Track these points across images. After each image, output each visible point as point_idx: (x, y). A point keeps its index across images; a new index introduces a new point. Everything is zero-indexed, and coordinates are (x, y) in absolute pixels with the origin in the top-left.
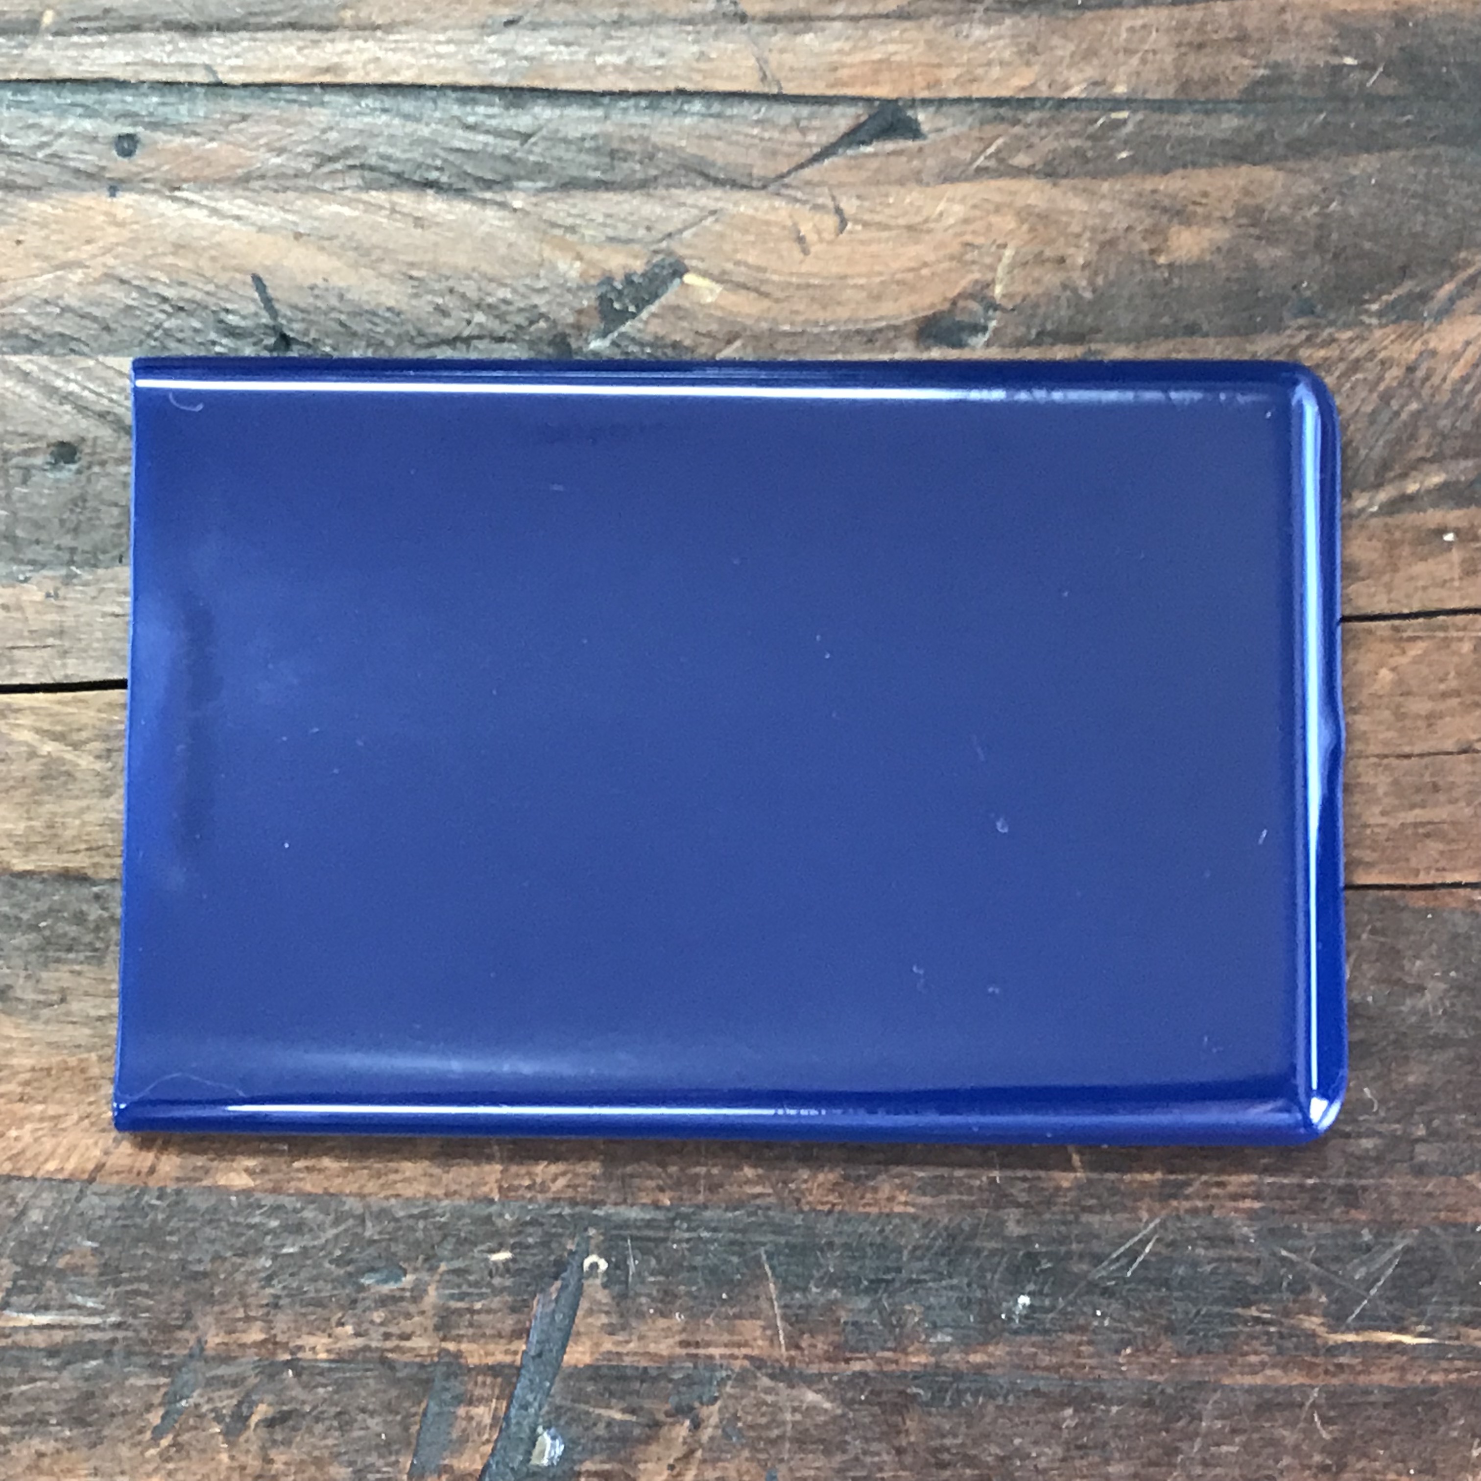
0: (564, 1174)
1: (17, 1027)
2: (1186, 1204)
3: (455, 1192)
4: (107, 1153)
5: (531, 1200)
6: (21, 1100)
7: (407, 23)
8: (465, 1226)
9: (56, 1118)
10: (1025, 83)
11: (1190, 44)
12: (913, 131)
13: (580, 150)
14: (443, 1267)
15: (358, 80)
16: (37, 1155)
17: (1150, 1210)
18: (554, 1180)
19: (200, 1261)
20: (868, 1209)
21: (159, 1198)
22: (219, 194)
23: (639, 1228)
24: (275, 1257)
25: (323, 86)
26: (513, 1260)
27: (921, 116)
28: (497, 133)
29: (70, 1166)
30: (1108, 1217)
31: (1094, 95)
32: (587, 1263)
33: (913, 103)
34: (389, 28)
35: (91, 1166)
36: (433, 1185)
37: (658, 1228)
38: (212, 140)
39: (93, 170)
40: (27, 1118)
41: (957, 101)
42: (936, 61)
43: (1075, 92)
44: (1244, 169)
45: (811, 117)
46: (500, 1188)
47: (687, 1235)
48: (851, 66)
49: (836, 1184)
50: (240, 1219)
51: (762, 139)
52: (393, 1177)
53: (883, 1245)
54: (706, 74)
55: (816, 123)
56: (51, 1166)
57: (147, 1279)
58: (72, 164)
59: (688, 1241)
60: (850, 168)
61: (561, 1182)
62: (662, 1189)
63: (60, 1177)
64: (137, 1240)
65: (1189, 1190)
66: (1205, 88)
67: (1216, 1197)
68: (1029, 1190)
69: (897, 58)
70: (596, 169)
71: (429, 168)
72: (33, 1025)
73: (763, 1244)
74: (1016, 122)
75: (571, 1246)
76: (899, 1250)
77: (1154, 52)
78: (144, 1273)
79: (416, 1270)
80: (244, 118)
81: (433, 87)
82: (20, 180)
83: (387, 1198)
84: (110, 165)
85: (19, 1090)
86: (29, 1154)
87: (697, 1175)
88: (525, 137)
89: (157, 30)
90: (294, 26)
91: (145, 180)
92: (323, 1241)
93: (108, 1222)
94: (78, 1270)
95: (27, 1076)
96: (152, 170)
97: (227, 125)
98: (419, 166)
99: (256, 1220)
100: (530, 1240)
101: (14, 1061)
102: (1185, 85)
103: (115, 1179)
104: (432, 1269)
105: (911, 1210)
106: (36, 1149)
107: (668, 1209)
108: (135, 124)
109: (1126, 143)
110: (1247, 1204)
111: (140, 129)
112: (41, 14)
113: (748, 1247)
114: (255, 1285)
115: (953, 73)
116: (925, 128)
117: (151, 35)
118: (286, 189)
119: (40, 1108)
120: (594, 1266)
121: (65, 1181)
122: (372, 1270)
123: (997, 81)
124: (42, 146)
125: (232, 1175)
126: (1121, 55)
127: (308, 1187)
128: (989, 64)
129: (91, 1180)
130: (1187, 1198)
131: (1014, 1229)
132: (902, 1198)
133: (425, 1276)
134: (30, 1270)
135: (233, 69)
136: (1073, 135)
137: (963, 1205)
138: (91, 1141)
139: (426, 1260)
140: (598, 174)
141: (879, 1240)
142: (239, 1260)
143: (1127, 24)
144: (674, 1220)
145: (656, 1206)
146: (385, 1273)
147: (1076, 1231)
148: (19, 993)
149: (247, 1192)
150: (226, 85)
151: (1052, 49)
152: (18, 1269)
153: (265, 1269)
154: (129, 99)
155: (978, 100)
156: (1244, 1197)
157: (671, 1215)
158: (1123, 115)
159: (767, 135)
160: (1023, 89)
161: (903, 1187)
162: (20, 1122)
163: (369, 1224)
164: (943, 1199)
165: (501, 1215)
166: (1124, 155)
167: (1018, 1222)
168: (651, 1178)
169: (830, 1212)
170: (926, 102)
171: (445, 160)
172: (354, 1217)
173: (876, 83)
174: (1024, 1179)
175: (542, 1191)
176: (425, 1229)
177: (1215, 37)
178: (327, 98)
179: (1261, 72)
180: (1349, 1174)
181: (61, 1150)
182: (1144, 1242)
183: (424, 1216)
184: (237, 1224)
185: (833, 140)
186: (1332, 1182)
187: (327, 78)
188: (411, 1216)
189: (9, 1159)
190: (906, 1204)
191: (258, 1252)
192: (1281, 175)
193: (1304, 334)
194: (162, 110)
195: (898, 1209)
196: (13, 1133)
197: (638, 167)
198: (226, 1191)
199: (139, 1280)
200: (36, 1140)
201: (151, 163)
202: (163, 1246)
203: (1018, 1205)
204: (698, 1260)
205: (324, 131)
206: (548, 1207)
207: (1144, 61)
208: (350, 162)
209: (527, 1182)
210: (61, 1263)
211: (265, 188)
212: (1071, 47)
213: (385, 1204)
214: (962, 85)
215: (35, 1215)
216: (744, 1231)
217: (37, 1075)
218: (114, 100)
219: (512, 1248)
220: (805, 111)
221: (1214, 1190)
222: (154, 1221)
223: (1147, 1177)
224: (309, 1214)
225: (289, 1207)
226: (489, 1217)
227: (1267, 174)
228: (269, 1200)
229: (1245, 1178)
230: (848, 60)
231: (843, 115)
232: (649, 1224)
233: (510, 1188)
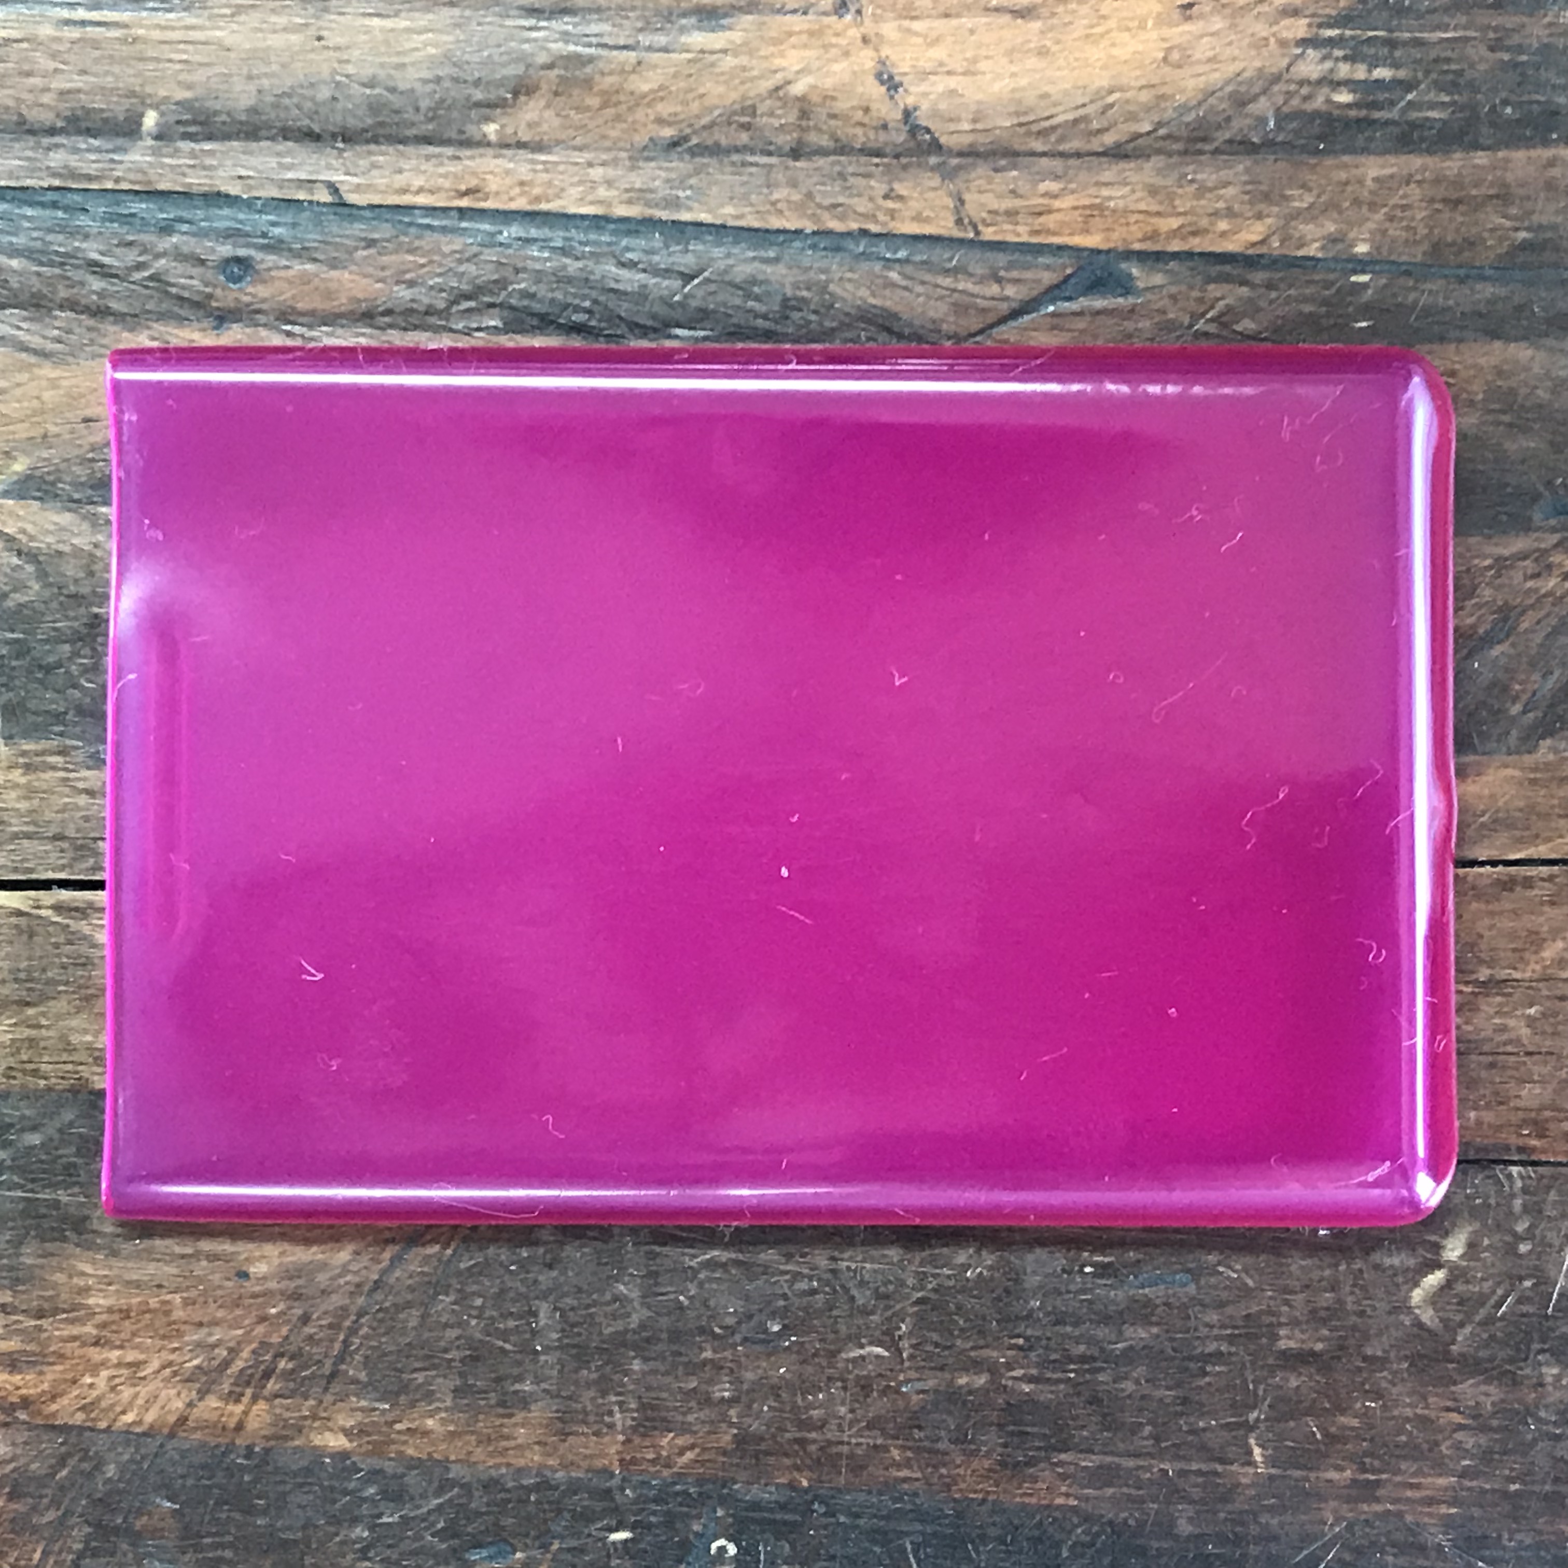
0: (692, 1447)
1: (94, 1262)
2: (1378, 1508)
3: (572, 1464)
4: (190, 1405)
5: (655, 1475)
6: (96, 1344)
7: (558, 142)
8: (581, 1500)
9: (136, 1365)
10: (1255, 238)
11: (1445, 201)
12: (1125, 287)
13: (748, 296)
14: (555, 1546)
15: (501, 206)
16: (113, 1406)
17: (1335, 1511)
18: (681, 1453)
19: (289, 1528)
20: (1027, 1500)
21: (247, 1457)
22: (340, 331)
23: (771, 1510)
24: (372, 1528)
25: (460, 210)
26: (632, 1540)
27: (1135, 272)
28: (656, 272)
29: (150, 1417)
30: (1288, 1518)
31: (1330, 255)
32: (714, 1546)
33: (1129, 255)
34: (539, 147)
35: (172, 1419)
36: (549, 1455)
37: (794, 1511)
38: (334, 267)
39: (196, 298)
40: (104, 1364)
41: (1175, 256)
42: (1154, 208)
43: (1313, 250)
44: (1498, 344)
45: (1010, 266)
46: (621, 1461)
47: (824, 1520)
48: (1059, 210)
49: (990, 1470)
50: (336, 1484)
51: (954, 290)
52: (504, 1444)
53: (1039, 1540)
54: (892, 214)
55: (1015, 274)
56: (129, 1418)
57: (231, 1545)
58: (174, 290)
59: (825, 1527)
60: (1053, 328)
61: (689, 1455)
62: (798, 1469)
63: (138, 1430)
64: (219, 1503)
65: (1380, 1492)
66: (1460, 252)
67: (1408, 1500)
68: (1204, 1486)
69: (1112, 204)
70: (765, 317)
71: (577, 309)
72: (113, 1262)
73: (907, 1534)
74: (1244, 283)
75: (696, 1527)
76: (1058, 1545)
77: (1404, 208)
78: (229, 1538)
79: (526, 1548)
80: (371, 243)
81: (583, 217)
82: (114, 305)
83: (497, 1466)
84: (219, 292)
85: (94, 1332)
86: (104, 1404)
87: (839, 1455)
88: (688, 278)
89: (272, 139)
90: (428, 140)
91: (258, 312)
92: (425, 1510)
93: (190, 1482)
94: (156, 1533)
95: (104, 1317)
96: (264, 300)
97: (351, 251)
98: (566, 306)
99: (352, 1485)
100: (653, 1519)
101: (91, 1301)
102: (1436, 248)
103: (198, 1435)
104: (545, 1547)
105: (1073, 1502)
106: (111, 1398)
107: (806, 1491)
108: (248, 245)
109: (1366, 311)
110: (1443, 1510)
111: (252, 252)
112: (142, 115)
113: (891, 1536)
114: (350, 1556)
115: (1174, 223)
116: (1141, 285)
117: (269, 143)
118: (416, 327)
119: (117, 1353)
120: (722, 1549)
121: (145, 1434)
122: (479, 1545)
123: (1223, 234)
124: (140, 266)
125: (327, 1435)
126: (1365, 209)
127: (410, 1451)
128: (1215, 214)
129: (172, 1435)
130: (1378, 1500)
131: (1184, 1528)
132: (1064, 1489)
133: (537, 1553)
134: (102, 1530)
135: (358, 188)
136: (1306, 300)
137: (1130, 1498)
138: (173, 1392)
139: (537, 1538)
140: (767, 325)
141: (1036, 1533)
142: (332, 1529)
143: (1373, 173)
144: (812, 1502)
145: (792, 1486)
146: (493, 1550)
147: (1254, 1530)
148: (96, 1225)
149: (344, 1455)
150: (352, 206)
151: (1287, 198)
152: (90, 1530)
153: (360, 1539)
154: (241, 216)
155: (1201, 254)
156: (1440, 1502)
157: (809, 1497)
158: (1364, 278)
159: (961, 286)
160: (1254, 245)
161: (1063, 1477)
162: (94, 1369)
163: (477, 1494)
164: (1110, 1491)
165: (622, 1490)
166: (1364, 324)
167: (1190, 1520)
168: (786, 1455)
169: (984, 1501)
170: (1142, 256)
171: (595, 302)
172: (462, 1486)
173: (1087, 231)
174: (1199, 1473)
175: (668, 1466)
176: (538, 1502)
177: (1474, 192)
178: (464, 224)
179: (1523, 235)
180: (1556, 1480)
181: (140, 1401)
182: (1327, 1548)
183: (537, 1488)
184: (332, 1489)
185: (1035, 293)
186: (1537, 1488)
187: (464, 203)
188: (522, 1487)
189: (82, 1408)
190: (1067, 1495)
191: (355, 1521)
192: (1541, 355)
193: (1556, 538)
194: (277, 231)
195: (1060, 1501)
196: (88, 1380)
197: (813, 317)
198: (319, 1452)
199: (221, 1545)
200: (113, 1389)
201: (262, 291)
202: (250, 1511)
203: (1192, 1502)
204: (836, 1549)
205: (460, 262)
206: (675, 1483)
207: (1391, 219)
208: (487, 299)
209: (651, 1456)
210: (138, 1524)
211: (391, 326)
212: (1309, 199)
213: (493, 1472)
214: (1183, 238)
215: (111, 1471)
216: (887, 1518)
217: (116, 1317)
218: (224, 218)
219: (633, 1528)
220: (1001, 259)
221: (1409, 1493)
222: (241, 1483)
223: (1333, 1475)
224: (412, 1479)
225: (390, 1471)
226: (609, 1491)
227: (1522, 352)
228: (366, 1464)
229: (1442, 1481)
230: (1057, 204)
231: (1048, 267)
232: (783, 1507)
233: (633, 1461)
